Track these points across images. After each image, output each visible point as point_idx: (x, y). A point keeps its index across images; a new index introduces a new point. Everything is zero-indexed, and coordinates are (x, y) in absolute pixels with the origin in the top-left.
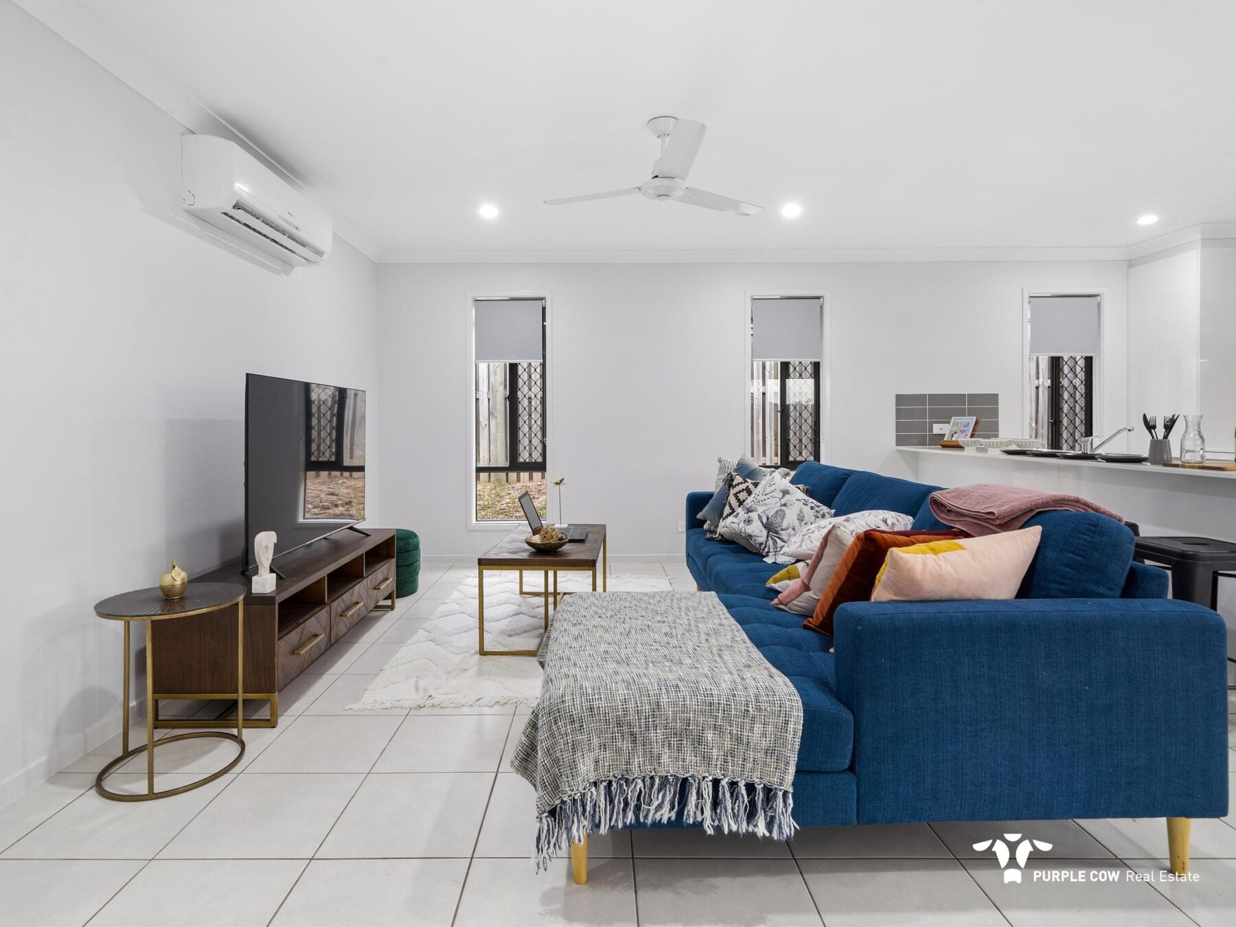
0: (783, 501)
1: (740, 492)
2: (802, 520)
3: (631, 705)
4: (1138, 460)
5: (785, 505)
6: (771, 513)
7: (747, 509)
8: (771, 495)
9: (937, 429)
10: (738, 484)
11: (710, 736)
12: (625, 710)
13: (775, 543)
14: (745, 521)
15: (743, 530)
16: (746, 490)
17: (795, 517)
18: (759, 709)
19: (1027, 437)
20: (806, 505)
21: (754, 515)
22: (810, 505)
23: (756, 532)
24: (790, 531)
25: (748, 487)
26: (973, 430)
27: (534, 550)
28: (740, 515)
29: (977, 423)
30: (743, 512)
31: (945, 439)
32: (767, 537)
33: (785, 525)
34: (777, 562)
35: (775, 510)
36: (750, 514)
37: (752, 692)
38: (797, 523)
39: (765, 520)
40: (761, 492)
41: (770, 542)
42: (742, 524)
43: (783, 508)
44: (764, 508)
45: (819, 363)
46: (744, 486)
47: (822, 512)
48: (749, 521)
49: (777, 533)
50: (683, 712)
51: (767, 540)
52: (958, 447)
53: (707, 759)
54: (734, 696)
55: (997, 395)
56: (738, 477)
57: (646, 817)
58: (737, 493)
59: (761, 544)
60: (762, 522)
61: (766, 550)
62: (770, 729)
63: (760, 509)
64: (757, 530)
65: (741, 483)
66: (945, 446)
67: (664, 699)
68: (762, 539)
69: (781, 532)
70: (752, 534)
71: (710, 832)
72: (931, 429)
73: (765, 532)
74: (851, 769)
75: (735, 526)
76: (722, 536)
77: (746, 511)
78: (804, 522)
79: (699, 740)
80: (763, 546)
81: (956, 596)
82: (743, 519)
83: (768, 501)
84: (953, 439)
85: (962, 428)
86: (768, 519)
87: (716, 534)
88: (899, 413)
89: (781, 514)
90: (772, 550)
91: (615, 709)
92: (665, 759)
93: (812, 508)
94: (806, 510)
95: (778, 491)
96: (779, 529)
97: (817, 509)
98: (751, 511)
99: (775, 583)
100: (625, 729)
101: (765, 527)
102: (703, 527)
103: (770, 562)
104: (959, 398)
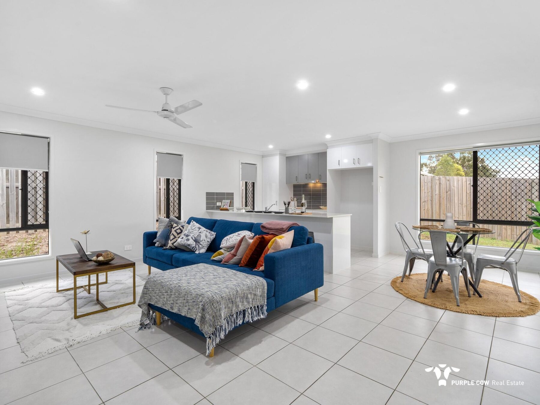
0: (199, 231)
1: (177, 230)
2: (207, 237)
3: (231, 293)
4: (281, 213)
5: (200, 233)
6: (196, 236)
7: (187, 235)
8: (195, 229)
9: (218, 204)
10: (176, 227)
11: (249, 296)
12: (230, 295)
13: (199, 246)
14: (186, 240)
15: (186, 243)
16: (179, 229)
17: (204, 236)
18: (258, 285)
19: (240, 206)
20: (207, 232)
21: (189, 237)
22: (209, 232)
23: (192, 243)
24: (203, 241)
25: (179, 227)
26: (230, 205)
27: (97, 264)
28: (184, 238)
29: (230, 202)
30: (185, 237)
31: (222, 207)
32: (196, 244)
33: (201, 239)
34: (200, 252)
35: (197, 235)
36: (188, 237)
37: (255, 281)
38: (205, 238)
39: (194, 239)
40: (191, 229)
41: (197, 246)
42: (185, 241)
43: (200, 234)
44: (193, 234)
45: (180, 180)
46: (178, 227)
47: (212, 234)
48: (188, 240)
49: (199, 242)
50: (243, 291)
51: (196, 246)
52: (227, 210)
53: (248, 302)
54: (252, 283)
55: (233, 193)
56: (174, 224)
57: (237, 324)
58: (176, 230)
59: (193, 247)
60: (193, 239)
61: (196, 249)
62: (261, 290)
63: (192, 235)
64: (191, 242)
65: (177, 226)
66: (221, 210)
67: (238, 289)
68: (194, 246)
69: (200, 242)
70: (190, 244)
71: (252, 322)
72: (216, 204)
73: (195, 243)
74: (274, 296)
75: (183, 242)
76: (171, 247)
77: (186, 236)
78: (207, 238)
79: (247, 298)
80: (194, 248)
81: (285, 249)
82: (185, 239)
83: (194, 232)
84: (224, 207)
85: (226, 204)
86: (195, 238)
87: (167, 246)
88: (207, 199)
89: (199, 236)
90: (198, 249)
91: (227, 295)
92: (240, 306)
93: (209, 233)
94: (208, 233)
95: (197, 228)
96: (199, 241)
97: (211, 233)
98: (188, 236)
99: (214, 258)
100: (230, 300)
101: (195, 241)
102: (155, 246)
103: (198, 253)
104: (223, 194)
